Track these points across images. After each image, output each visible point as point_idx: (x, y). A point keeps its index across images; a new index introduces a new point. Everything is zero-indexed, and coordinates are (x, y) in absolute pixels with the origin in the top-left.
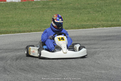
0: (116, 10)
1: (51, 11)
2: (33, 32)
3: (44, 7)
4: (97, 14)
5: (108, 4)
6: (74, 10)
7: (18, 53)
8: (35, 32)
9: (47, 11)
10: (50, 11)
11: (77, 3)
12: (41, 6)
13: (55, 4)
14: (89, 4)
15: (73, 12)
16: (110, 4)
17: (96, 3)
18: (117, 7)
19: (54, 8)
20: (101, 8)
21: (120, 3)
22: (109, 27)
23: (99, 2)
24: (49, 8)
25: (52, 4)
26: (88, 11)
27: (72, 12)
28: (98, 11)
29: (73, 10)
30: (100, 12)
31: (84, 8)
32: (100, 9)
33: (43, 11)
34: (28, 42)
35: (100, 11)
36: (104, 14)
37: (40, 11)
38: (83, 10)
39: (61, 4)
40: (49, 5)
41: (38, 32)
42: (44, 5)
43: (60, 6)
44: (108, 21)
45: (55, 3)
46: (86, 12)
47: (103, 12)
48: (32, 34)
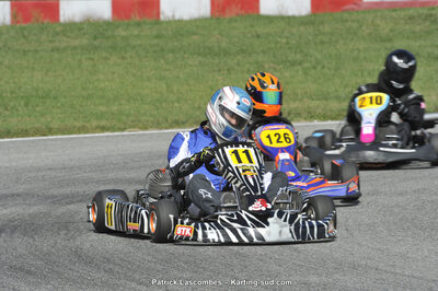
0: (355, 59)
1: (123, 58)
2: (56, 133)
3: (96, 43)
4: (287, 74)
5: (325, 39)
6: (205, 56)
7: (5, 211)
8: (64, 134)
9: (106, 59)
10: (119, 61)
11: (216, 32)
12: (85, 41)
13: (138, 36)
14: (258, 36)
15: (200, 62)
16: (334, 39)
17: (286, 34)
18: (361, 47)
19: (134, 47)
20: (301, 52)
21: (370, 34)
22: (333, 119)
23: (294, 30)
24: (114, 48)
25: (123, 33)
26: (257, 63)
27: (197, 63)
28: (293, 64)
29: (200, 58)
30: (299, 68)
31: (243, 51)
32: (299, 57)
33: (92, 59)
34: (39, 170)
35: (300, 64)
36: (312, 72)
37: (80, 61)
38: (239, 57)
39: (158, 37)
40: (114, 36)
41: (75, 133)
42: (95, 38)
43: (155, 41)
44: (326, 99)
45: (136, 32)
46: (248, 66)
47: (308, 65)
48: (52, 140)
